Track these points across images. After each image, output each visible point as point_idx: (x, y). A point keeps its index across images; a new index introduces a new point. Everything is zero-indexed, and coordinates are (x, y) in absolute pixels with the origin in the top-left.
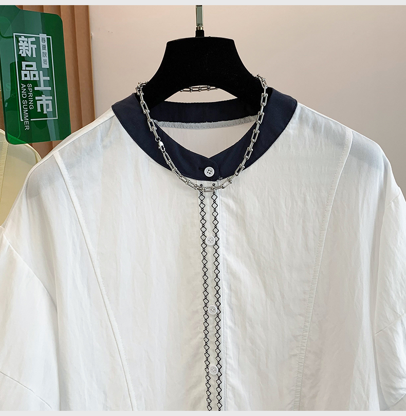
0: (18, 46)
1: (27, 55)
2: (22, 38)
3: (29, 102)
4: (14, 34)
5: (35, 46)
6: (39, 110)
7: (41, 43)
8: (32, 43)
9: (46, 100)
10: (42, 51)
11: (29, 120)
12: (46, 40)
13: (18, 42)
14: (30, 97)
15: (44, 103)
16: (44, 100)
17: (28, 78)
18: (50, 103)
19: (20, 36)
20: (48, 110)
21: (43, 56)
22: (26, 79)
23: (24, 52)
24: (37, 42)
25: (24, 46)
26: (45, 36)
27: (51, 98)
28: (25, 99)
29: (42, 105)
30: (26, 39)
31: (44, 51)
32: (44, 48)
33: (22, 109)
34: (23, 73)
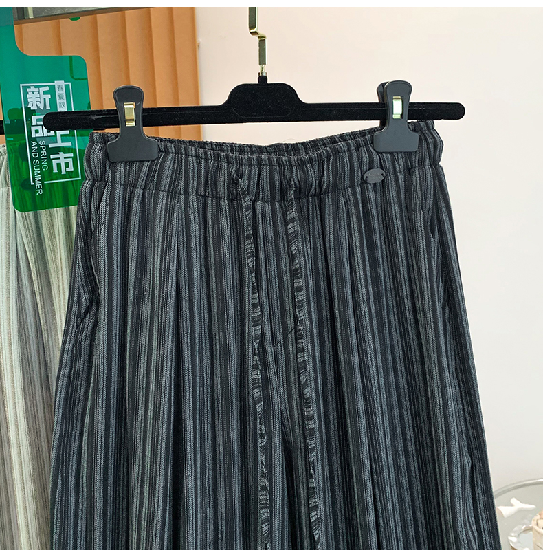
0: (26, 99)
1: (38, 107)
2: (33, 89)
3: (41, 162)
4: (21, 85)
5: (49, 96)
6: (55, 170)
7: (57, 92)
8: (45, 93)
9: (65, 158)
10: (58, 101)
11: (43, 183)
12: (64, 88)
13: (26, 93)
14: (43, 156)
15: (62, 161)
16: (62, 158)
17: (40, 134)
18: (70, 161)
19: (29, 87)
20: (67, 170)
21: (60, 106)
22: (37, 135)
23: (35, 105)
24: (52, 91)
25: (34, 98)
26: (62, 83)
27: (72, 155)
28: (36, 159)
29: (59, 165)
30: (37, 89)
31: (61, 101)
32: (61, 97)
33: (33, 170)
34: (33, 129)
